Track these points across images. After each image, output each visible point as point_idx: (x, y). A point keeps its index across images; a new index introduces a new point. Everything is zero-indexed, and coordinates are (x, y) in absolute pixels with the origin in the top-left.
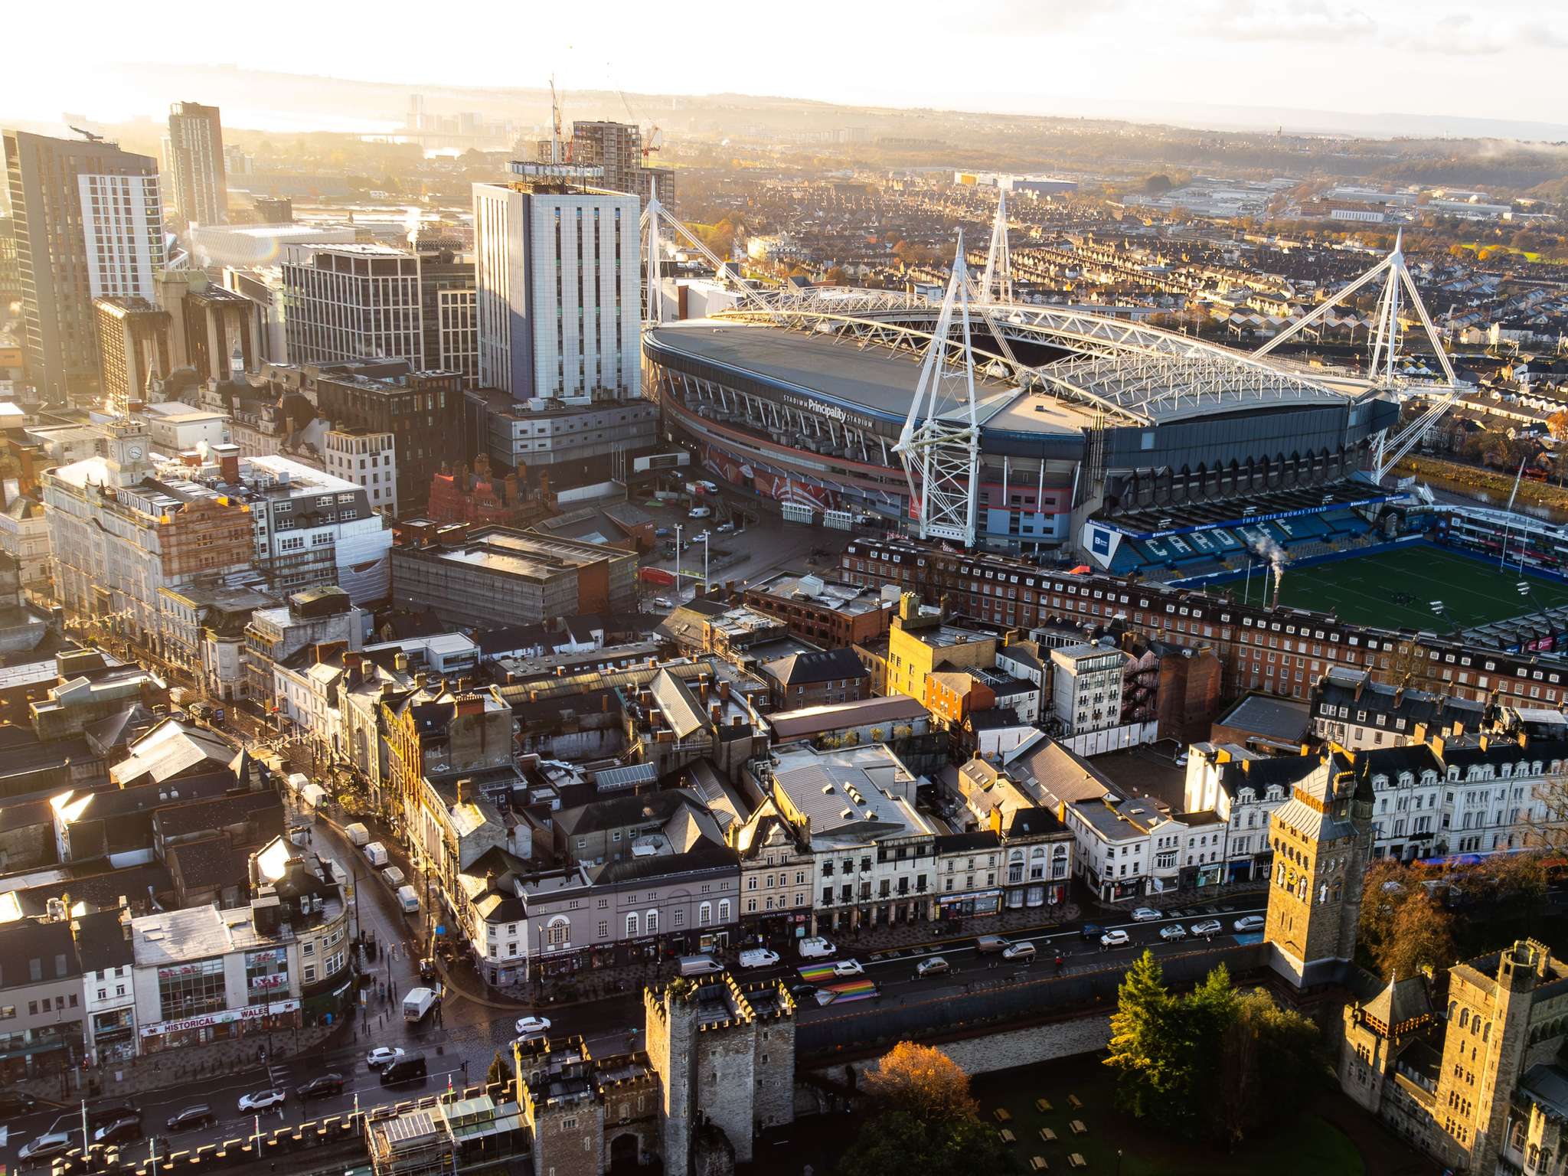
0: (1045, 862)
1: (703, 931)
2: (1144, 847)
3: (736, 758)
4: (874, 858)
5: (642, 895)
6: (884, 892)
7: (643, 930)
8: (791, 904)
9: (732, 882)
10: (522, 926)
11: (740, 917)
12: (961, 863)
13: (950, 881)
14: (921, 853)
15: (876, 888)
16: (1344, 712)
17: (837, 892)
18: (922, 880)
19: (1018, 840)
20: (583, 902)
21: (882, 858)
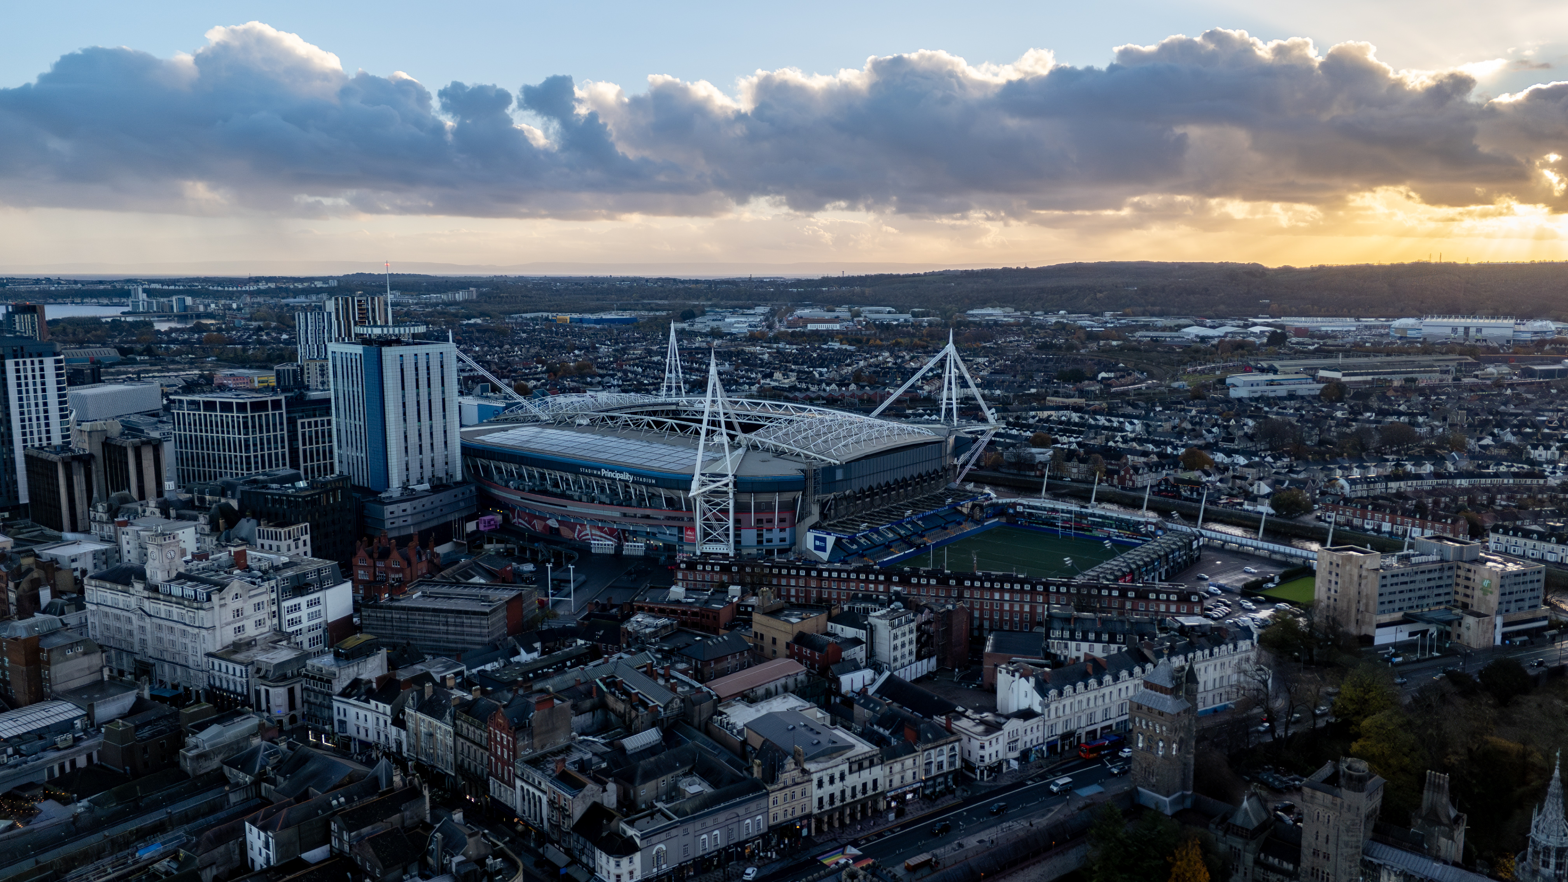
0: (944, 758)
1: (747, 841)
2: (1001, 739)
3: (705, 716)
4: (847, 772)
5: (709, 821)
6: (854, 795)
7: (710, 847)
8: (798, 813)
9: (763, 803)
10: (637, 857)
11: (769, 828)
12: (897, 767)
13: (891, 781)
14: (872, 764)
15: (848, 793)
16: (1067, 634)
17: (826, 799)
18: (875, 782)
19: (929, 746)
20: (674, 832)
21: (851, 772)
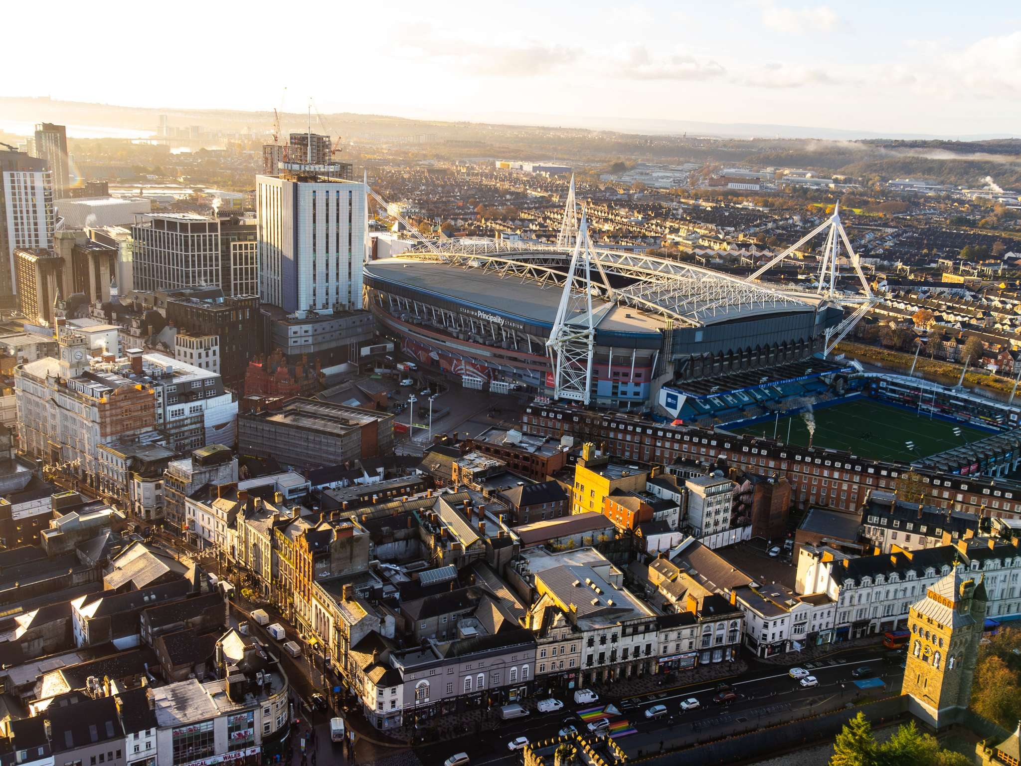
0: (724, 633)
1: (511, 686)
2: (787, 620)
3: (503, 559)
4: (619, 635)
5: (475, 664)
6: (625, 657)
7: (474, 688)
8: (566, 667)
9: (531, 653)
10: (400, 689)
11: (535, 676)
12: (673, 635)
13: (665, 648)
14: (647, 630)
15: (620, 654)
16: (884, 521)
17: (596, 658)
18: (649, 647)
19: (709, 619)
20: (438, 670)
21: (624, 634)
